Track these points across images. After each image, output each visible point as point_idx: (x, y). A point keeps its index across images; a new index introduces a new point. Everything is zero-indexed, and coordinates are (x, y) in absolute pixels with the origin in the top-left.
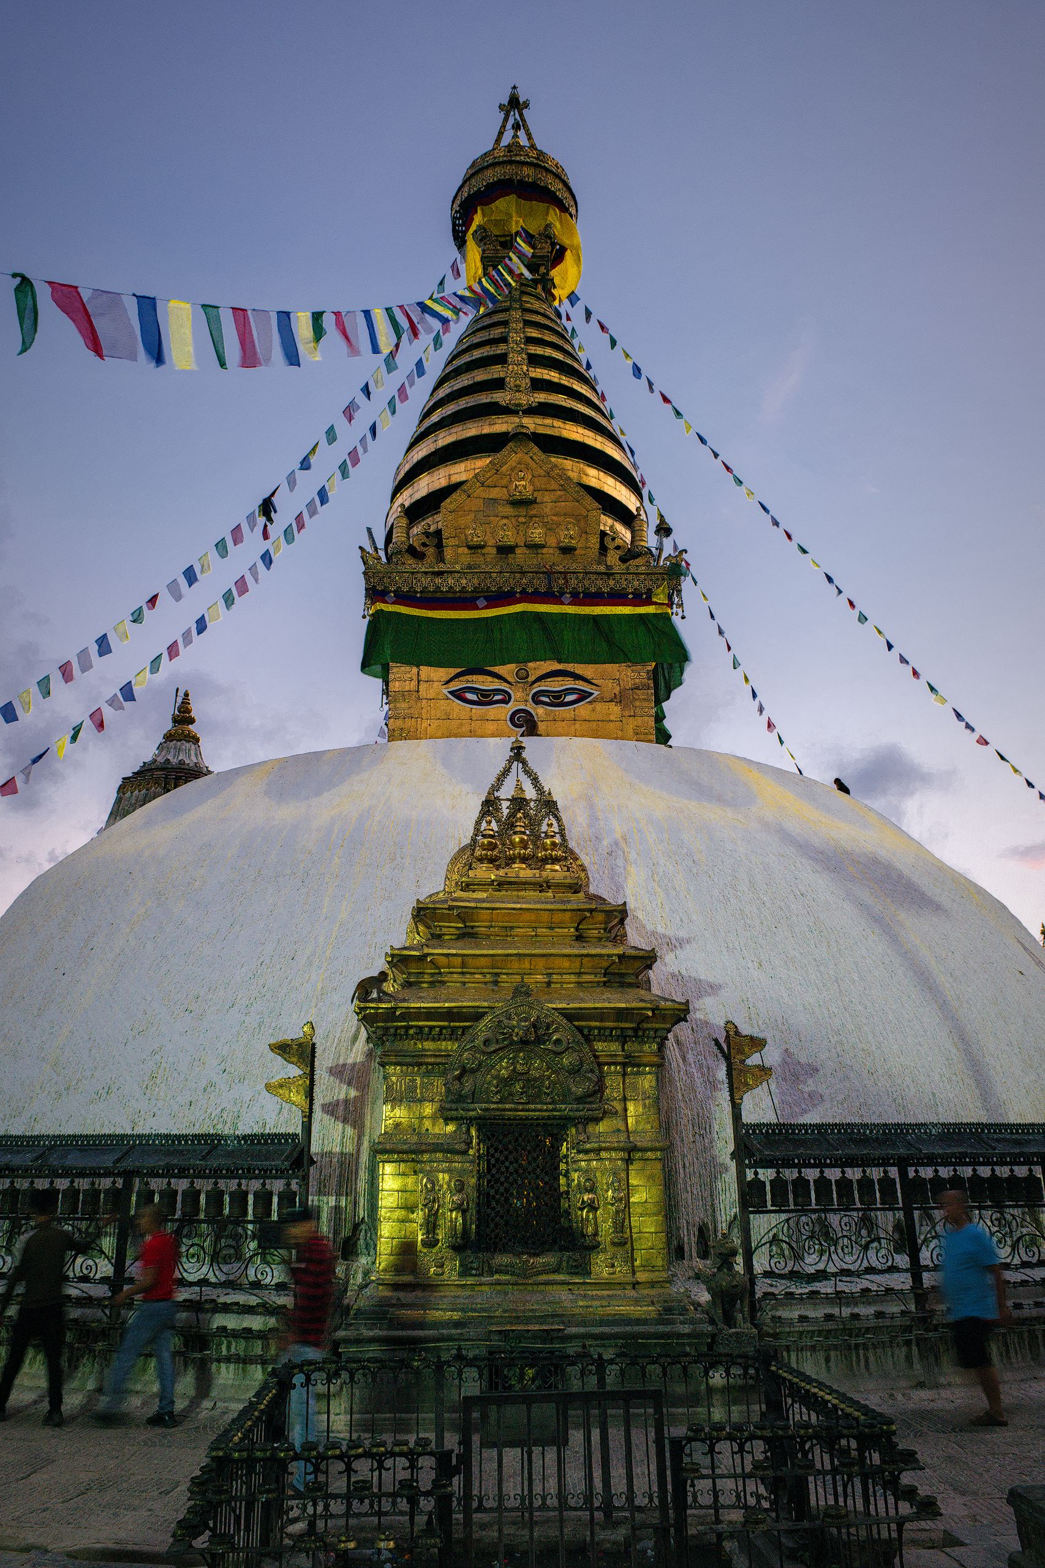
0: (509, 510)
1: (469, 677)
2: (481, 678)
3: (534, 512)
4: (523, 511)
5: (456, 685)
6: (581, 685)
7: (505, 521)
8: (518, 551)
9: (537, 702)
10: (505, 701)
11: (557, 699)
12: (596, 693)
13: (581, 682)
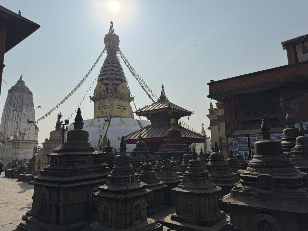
10: (101, 109)
13: (106, 106)
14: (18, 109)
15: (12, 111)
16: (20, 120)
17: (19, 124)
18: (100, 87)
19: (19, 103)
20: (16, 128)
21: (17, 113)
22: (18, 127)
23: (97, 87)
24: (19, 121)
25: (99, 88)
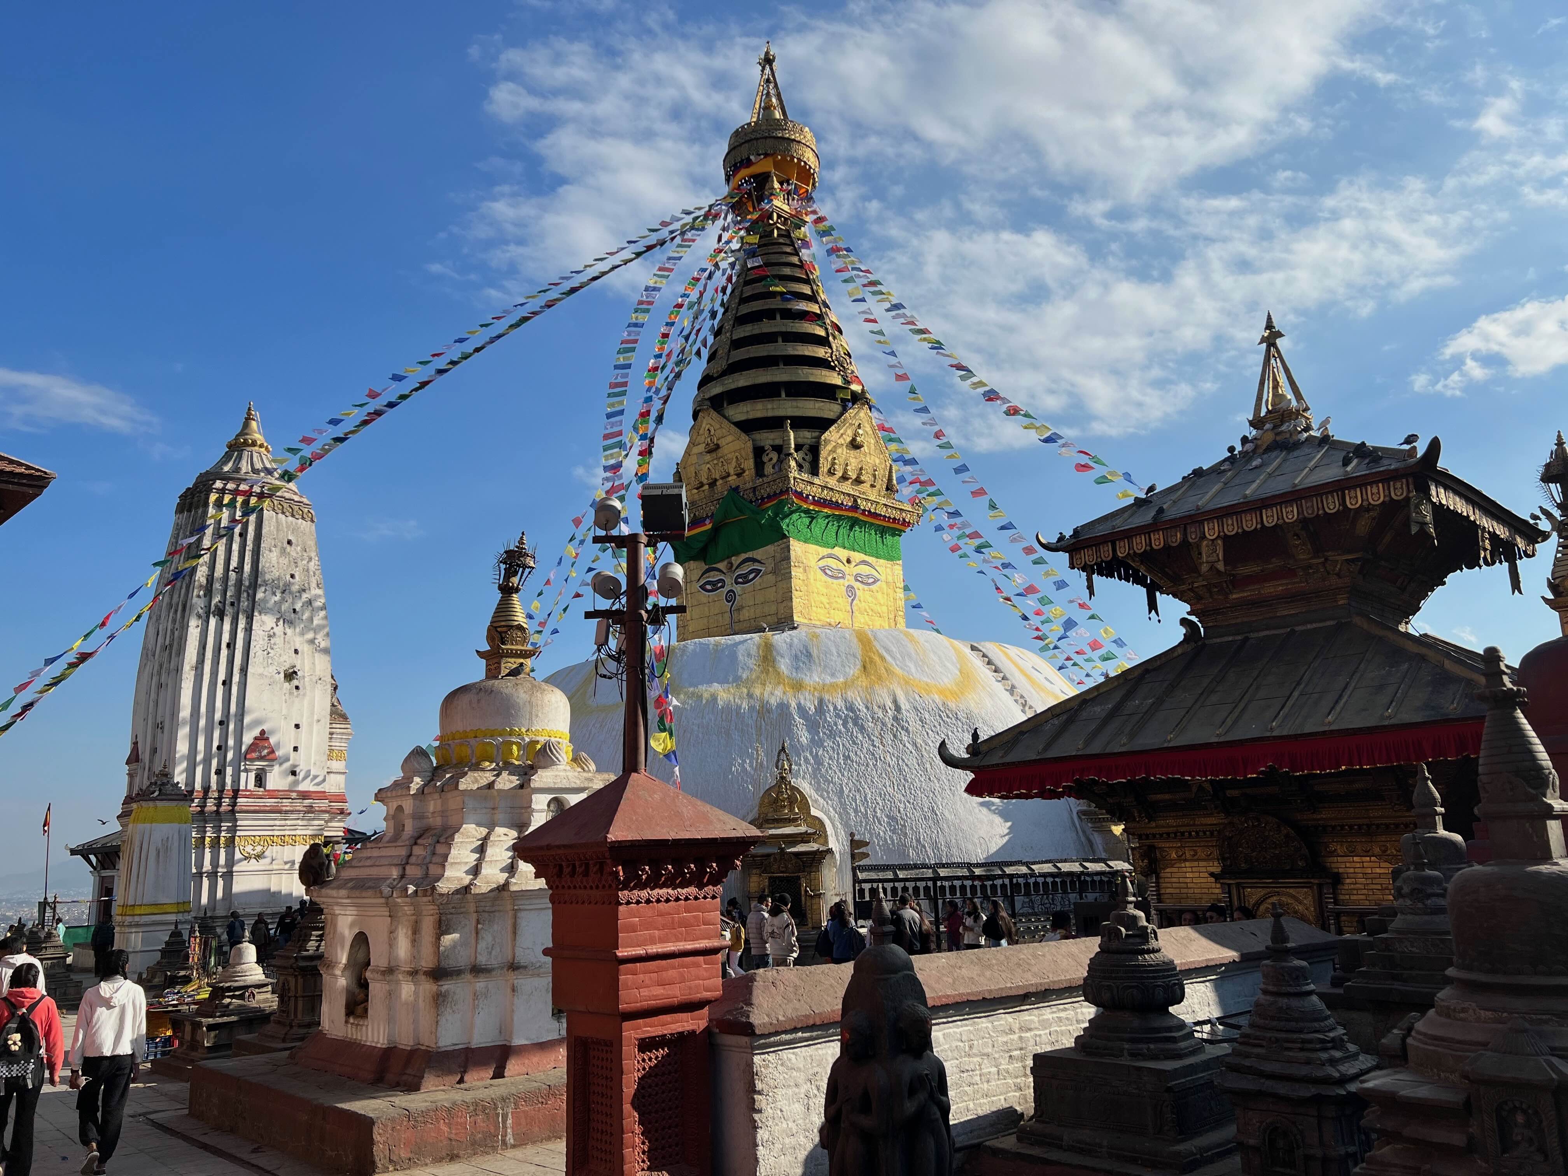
0: (708, 457)
1: (707, 575)
2: (712, 573)
3: (720, 455)
4: (714, 455)
5: (702, 582)
6: (757, 566)
7: (708, 466)
8: (718, 483)
9: (737, 583)
10: (722, 587)
11: (744, 579)
12: (763, 569)
13: (757, 564)
14: (233, 604)
15: (200, 616)
16: (244, 672)
17: (236, 690)
18: (714, 449)
19: (237, 570)
20: (219, 716)
21: (227, 626)
22: (235, 710)
23: (696, 450)
24: (237, 677)
25: (709, 452)
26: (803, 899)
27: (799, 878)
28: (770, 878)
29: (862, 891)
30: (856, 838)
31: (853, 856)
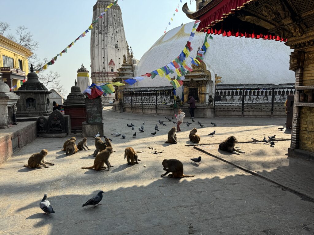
14: (103, 31)
15: (97, 34)
16: (107, 46)
17: (105, 50)
19: (103, 23)
20: (103, 56)
21: (102, 36)
22: (106, 55)
24: (105, 47)
26: (199, 94)
27: (198, 88)
28: (189, 88)
29: (218, 92)
30: (217, 76)
31: (215, 82)
